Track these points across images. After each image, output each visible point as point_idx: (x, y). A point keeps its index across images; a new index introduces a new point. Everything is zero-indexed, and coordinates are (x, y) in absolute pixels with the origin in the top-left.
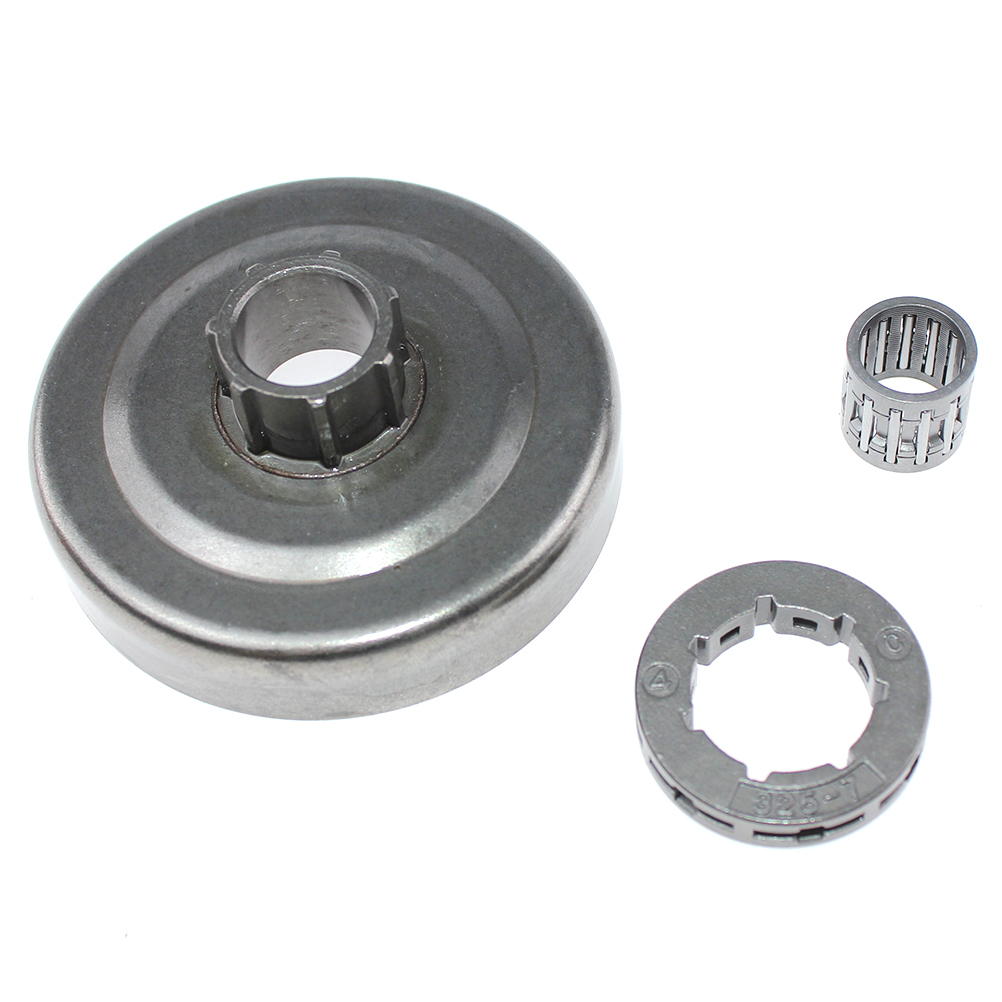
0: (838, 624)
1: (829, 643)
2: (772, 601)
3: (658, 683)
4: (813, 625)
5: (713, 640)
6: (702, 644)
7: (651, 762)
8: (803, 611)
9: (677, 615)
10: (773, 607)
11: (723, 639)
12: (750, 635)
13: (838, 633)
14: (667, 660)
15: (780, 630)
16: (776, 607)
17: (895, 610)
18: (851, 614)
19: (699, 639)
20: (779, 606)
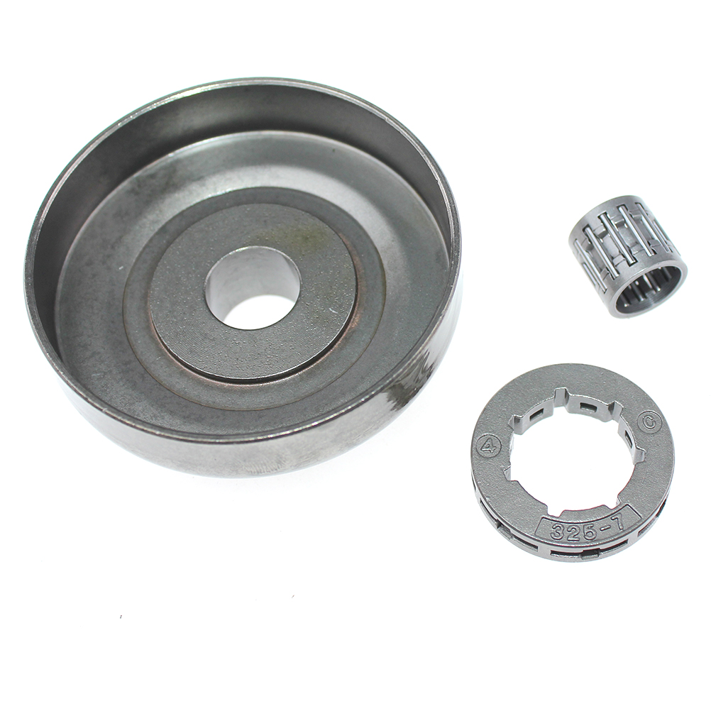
0: (611, 407)
1: (605, 420)
2: (566, 391)
3: (487, 448)
4: (594, 408)
5: (525, 418)
6: (517, 420)
7: (481, 501)
8: (587, 399)
9: (500, 401)
10: (566, 395)
11: (532, 417)
12: (550, 414)
13: (611, 413)
14: (493, 432)
15: (571, 411)
16: (569, 395)
17: (651, 399)
18: (620, 401)
19: (515, 417)
20: (571, 395)
